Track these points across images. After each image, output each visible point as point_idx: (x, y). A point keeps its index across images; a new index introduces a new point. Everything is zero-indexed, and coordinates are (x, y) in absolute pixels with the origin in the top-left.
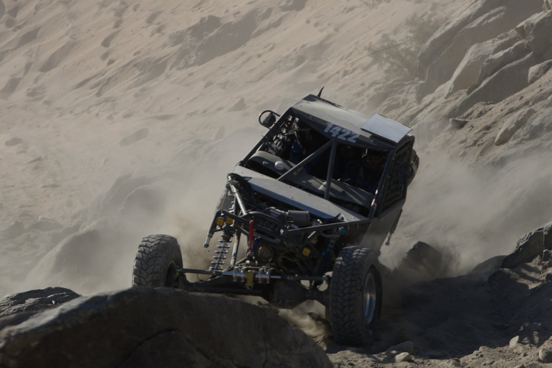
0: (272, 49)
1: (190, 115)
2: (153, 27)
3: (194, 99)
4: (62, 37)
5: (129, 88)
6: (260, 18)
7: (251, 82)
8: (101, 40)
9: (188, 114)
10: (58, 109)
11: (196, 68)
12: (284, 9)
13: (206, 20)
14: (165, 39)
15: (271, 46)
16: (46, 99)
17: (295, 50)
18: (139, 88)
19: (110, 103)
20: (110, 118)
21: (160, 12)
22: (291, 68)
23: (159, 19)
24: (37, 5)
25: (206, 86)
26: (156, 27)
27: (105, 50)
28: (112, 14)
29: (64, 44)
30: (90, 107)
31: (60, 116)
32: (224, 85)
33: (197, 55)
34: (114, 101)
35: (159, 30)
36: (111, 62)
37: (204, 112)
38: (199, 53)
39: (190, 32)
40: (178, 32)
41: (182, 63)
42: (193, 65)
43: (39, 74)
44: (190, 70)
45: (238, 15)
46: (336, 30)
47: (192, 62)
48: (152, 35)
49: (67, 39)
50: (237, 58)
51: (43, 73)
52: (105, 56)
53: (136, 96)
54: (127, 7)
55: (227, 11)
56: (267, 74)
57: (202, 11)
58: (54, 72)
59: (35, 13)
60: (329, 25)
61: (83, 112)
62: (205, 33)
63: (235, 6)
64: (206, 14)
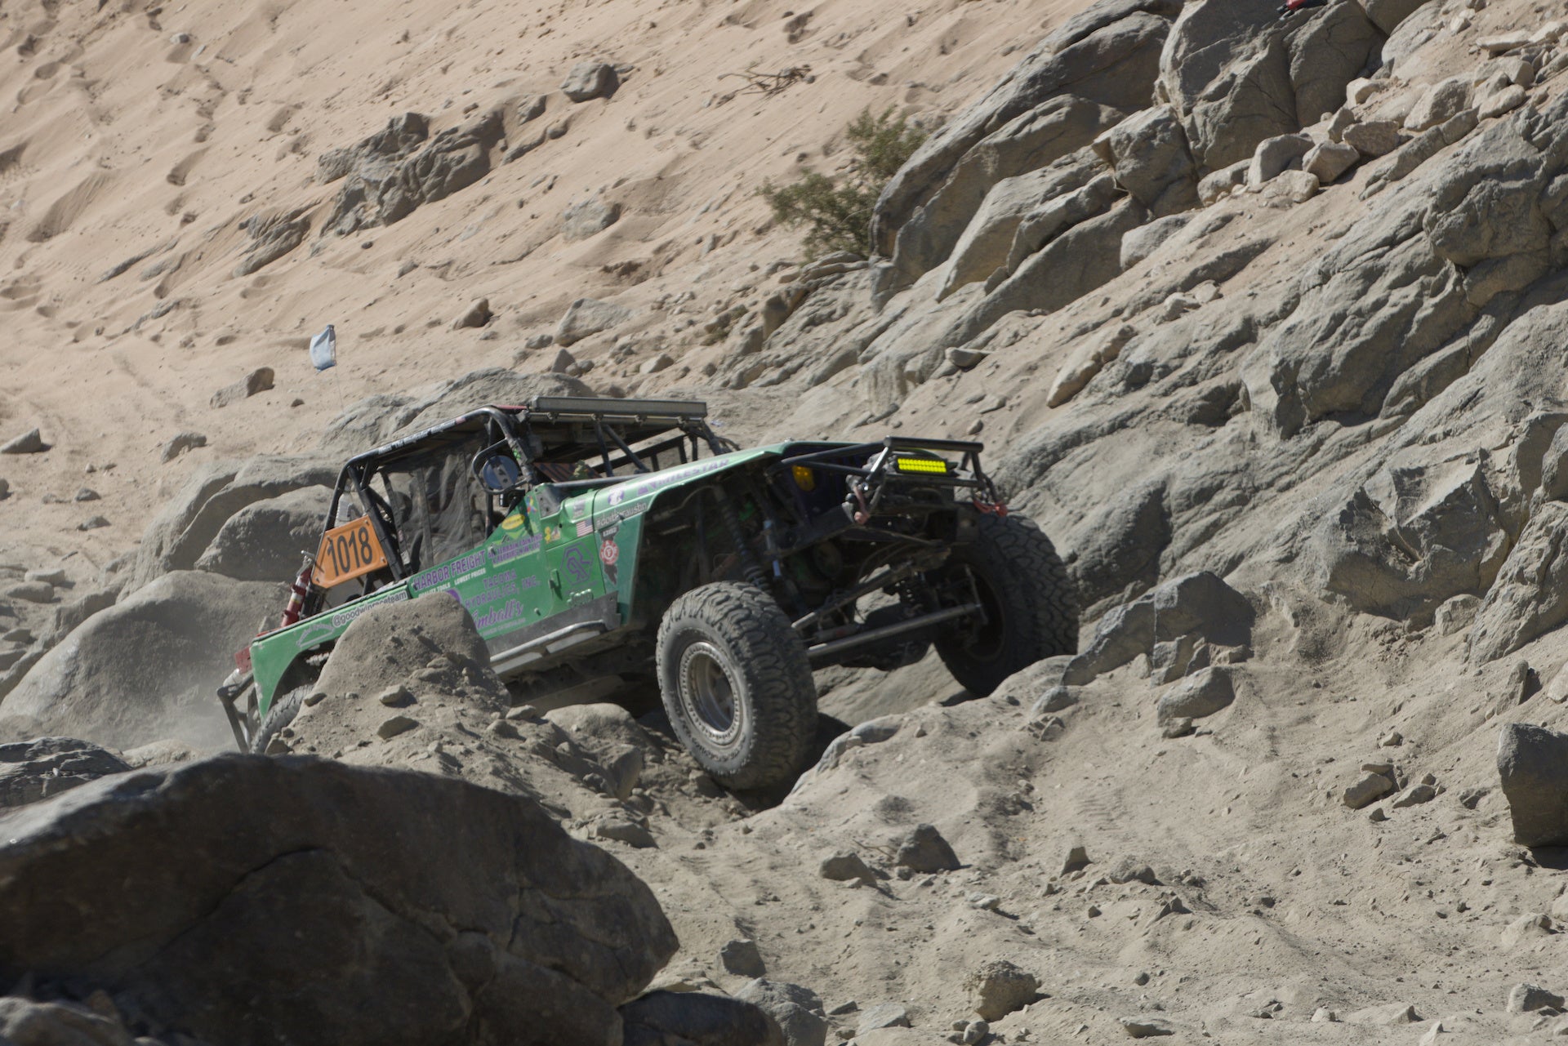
0: (550, 187)
1: (367, 337)
2: (285, 139)
3: (375, 301)
4: (78, 164)
5: (231, 277)
6: (524, 119)
7: (504, 263)
8: (168, 171)
9: (362, 336)
10: (71, 325)
11: (379, 232)
12: (578, 97)
13: (402, 123)
14: (311, 165)
15: (548, 182)
16: (42, 303)
17: (602, 191)
18: (253, 276)
19: (188, 311)
20: (186, 344)
21: (298, 107)
22: (594, 232)
23: (296, 121)
24: (21, 93)
25: (402, 274)
26: (291, 139)
27: (174, 191)
28: (192, 109)
29: (82, 179)
30: (142, 320)
31: (76, 341)
32: (443, 270)
33: (381, 202)
34: (194, 307)
35: (296, 148)
36: (188, 219)
37: (399, 330)
38: (387, 197)
39: (366, 151)
40: (338, 151)
41: (348, 221)
42: (373, 224)
43: (26, 246)
44: (366, 236)
45: (473, 113)
46: (695, 145)
47: (370, 219)
48: (282, 157)
49: (89, 168)
50: (473, 210)
51: (36, 244)
52: (174, 208)
53: (244, 295)
54: (224, 95)
55: (450, 103)
56: (541, 244)
57: (393, 104)
58: (59, 242)
59: (15, 111)
60: (678, 133)
61: (127, 331)
62: (401, 152)
63: (466, 93)
64: (401, 112)
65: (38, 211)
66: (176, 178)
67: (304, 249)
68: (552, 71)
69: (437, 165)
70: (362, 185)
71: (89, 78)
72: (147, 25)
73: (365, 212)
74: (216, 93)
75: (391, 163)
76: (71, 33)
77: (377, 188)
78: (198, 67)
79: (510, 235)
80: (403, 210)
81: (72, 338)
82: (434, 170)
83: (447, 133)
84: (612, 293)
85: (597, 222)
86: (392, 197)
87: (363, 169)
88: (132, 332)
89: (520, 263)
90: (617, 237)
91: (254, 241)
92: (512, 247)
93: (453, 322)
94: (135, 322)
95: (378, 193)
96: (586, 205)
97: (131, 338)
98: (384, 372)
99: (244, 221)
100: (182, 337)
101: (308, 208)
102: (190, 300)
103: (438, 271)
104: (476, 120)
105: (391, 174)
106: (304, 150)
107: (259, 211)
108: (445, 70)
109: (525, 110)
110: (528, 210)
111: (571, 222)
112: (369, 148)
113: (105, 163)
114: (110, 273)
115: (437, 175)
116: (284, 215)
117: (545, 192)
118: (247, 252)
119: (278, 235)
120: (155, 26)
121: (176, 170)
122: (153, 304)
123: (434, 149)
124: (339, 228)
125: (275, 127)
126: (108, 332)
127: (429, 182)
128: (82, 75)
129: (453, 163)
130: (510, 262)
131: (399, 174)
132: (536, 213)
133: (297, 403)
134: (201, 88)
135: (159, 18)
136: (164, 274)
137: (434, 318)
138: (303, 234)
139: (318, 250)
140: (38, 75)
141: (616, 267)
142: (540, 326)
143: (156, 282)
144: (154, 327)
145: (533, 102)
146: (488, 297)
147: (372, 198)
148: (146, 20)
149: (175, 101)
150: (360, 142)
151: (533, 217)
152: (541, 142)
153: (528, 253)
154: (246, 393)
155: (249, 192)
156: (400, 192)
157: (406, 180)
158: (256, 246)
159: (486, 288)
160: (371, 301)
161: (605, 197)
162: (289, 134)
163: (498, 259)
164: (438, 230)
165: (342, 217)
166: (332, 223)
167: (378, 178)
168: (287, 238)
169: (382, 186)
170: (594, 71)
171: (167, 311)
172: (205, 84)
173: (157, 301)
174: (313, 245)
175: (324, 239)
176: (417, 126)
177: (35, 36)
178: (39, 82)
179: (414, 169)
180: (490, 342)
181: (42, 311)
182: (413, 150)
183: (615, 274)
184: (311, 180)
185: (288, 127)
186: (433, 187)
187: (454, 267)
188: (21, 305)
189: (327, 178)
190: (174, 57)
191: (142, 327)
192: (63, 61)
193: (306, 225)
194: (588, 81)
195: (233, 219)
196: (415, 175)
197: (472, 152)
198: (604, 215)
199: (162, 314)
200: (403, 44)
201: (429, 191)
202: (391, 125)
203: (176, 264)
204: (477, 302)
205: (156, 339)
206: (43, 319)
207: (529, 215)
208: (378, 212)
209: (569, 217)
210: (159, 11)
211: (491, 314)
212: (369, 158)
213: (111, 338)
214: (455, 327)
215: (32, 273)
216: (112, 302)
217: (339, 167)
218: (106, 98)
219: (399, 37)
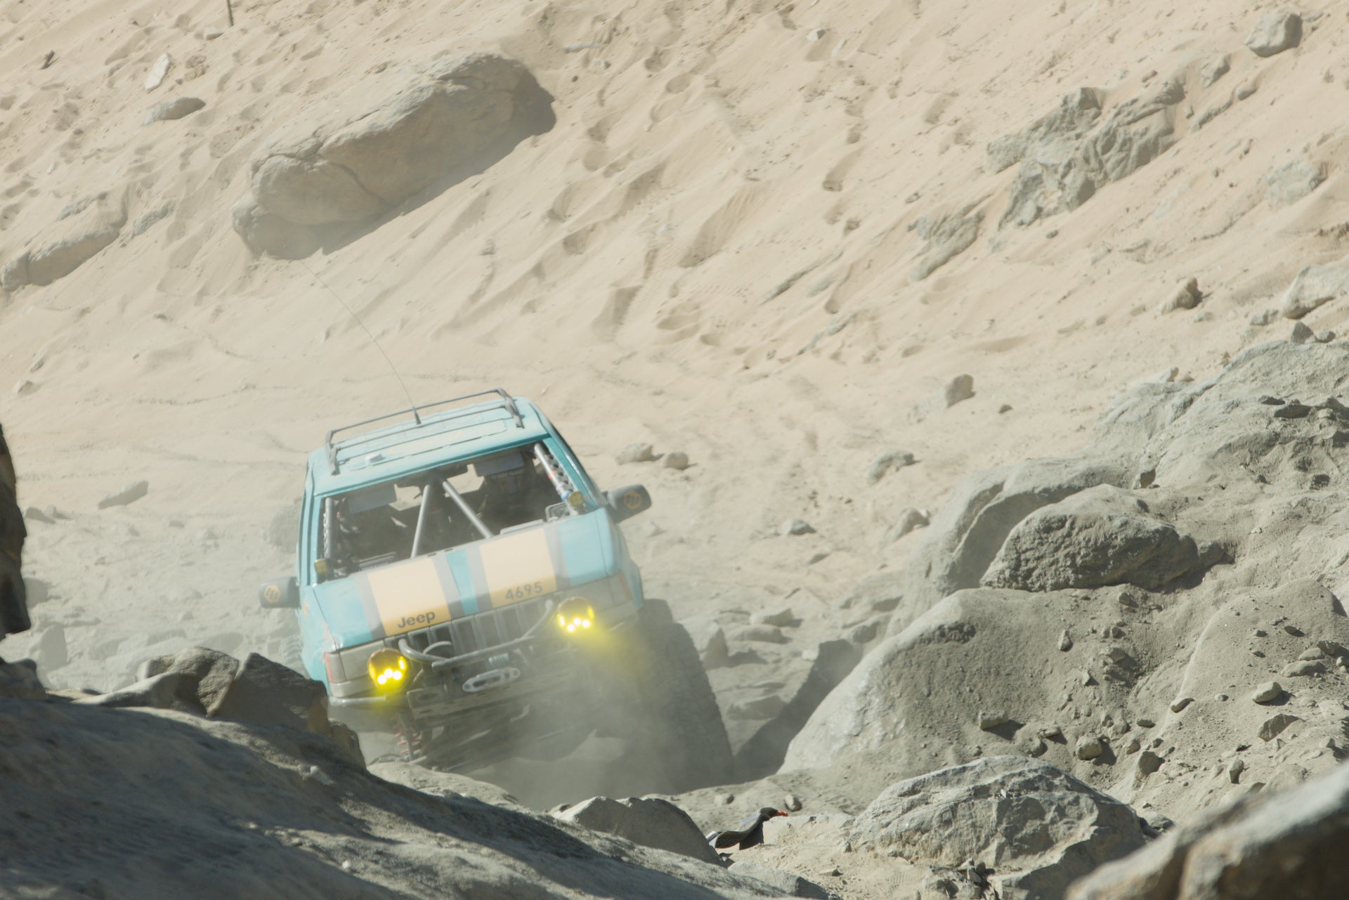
65: (687, 234)
66: (831, 184)
67: (982, 245)
68: (1233, 26)
69: (1120, 140)
70: (1038, 171)
71: (724, 86)
72: (780, 25)
73: (1046, 198)
74: (862, 90)
75: (1069, 143)
76: (699, 41)
77: (1056, 172)
78: (841, 63)
79: (1209, 207)
80: (1087, 192)
81: (742, 365)
82: (1117, 146)
83: (1127, 105)
84: (1332, 258)
85: (1305, 183)
86: (1074, 180)
87: (1040, 154)
88: (807, 353)
89: (1223, 236)
90: (1328, 198)
91: (926, 242)
92: (1212, 222)
93: (1160, 307)
94: (809, 342)
95: (1058, 177)
96: (1290, 166)
97: (809, 358)
98: (1093, 367)
99: (912, 222)
100: (863, 352)
101: (980, 201)
102: (867, 311)
103: (1134, 255)
104: (1157, 88)
105: (1070, 156)
106: (967, 139)
107: (928, 211)
108: (1112, 40)
109: (1209, 73)
110: (1225, 179)
111: (1275, 186)
112: (1042, 130)
113: (754, 175)
114: (775, 291)
115: (1121, 150)
116: (956, 212)
117: (1241, 157)
118: (919, 255)
119: (952, 233)
120: (788, 24)
121: (830, 175)
122: (827, 321)
123: (1115, 124)
124: (1018, 219)
125: (932, 119)
126: (781, 354)
127: (1113, 160)
128: (716, 84)
129: (1137, 137)
130: (1212, 236)
131: (1079, 155)
132: (1234, 182)
133: (1005, 409)
134: (847, 86)
135: (792, 15)
136: (832, 287)
137: (1138, 304)
138: (978, 229)
139: (998, 245)
140: (669, 89)
141: (1332, 230)
142: (1258, 301)
143: (825, 297)
144: (831, 344)
145: (1217, 63)
146: (1195, 276)
147: (1050, 183)
148: (778, 19)
149: (820, 102)
150: (1031, 125)
151: (1231, 186)
152: (1229, 105)
153: (1231, 225)
154: (945, 403)
155: (914, 191)
156: (1082, 174)
157: (1087, 160)
158: (928, 248)
159: (1192, 266)
160: (1065, 293)
161: (1311, 157)
162: (949, 125)
163: (1199, 234)
164: (1128, 210)
165: (1020, 209)
166: (1009, 214)
167: (1056, 162)
168: (961, 235)
169: (1061, 170)
170: (1280, 22)
171: (844, 326)
172: (850, 82)
173: (829, 317)
174: (991, 241)
175: (1004, 233)
176: (1090, 101)
177: (662, 49)
178: (671, 97)
179: (1095, 147)
180: (1205, 324)
181: (705, 340)
182: (1092, 127)
183: (1332, 237)
184: (981, 170)
185: (946, 118)
186: (1119, 162)
187: (1151, 248)
188: (683, 335)
189: (998, 166)
190: (812, 56)
191: (819, 345)
192: (694, 71)
193: (980, 218)
194: (1275, 34)
195: (900, 221)
196: (1096, 154)
197: (1155, 123)
198: (1311, 175)
199: (839, 330)
200: (1061, 15)
201: (1113, 169)
202: (1065, 102)
203: (844, 275)
204: (1183, 284)
205: (835, 356)
206: (708, 348)
207: (1227, 185)
208: (1060, 198)
209: (1272, 182)
210: (791, 8)
211: (1200, 294)
212: (1045, 141)
213: (782, 361)
214: (1163, 312)
215: (689, 300)
216: (780, 323)
217: (1012, 155)
218: (746, 106)
219: (1056, 9)
